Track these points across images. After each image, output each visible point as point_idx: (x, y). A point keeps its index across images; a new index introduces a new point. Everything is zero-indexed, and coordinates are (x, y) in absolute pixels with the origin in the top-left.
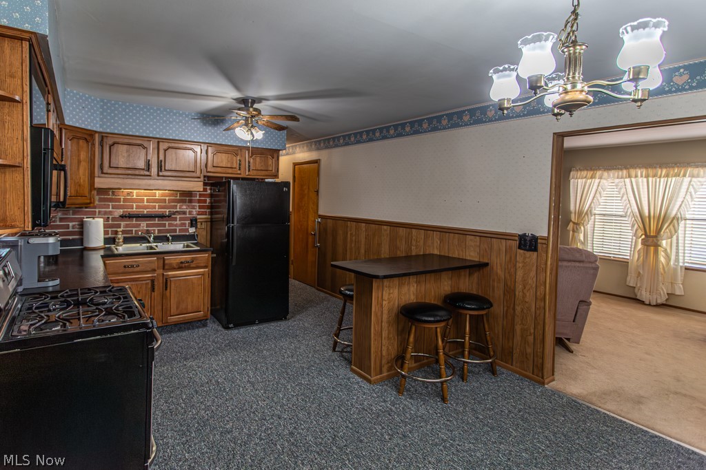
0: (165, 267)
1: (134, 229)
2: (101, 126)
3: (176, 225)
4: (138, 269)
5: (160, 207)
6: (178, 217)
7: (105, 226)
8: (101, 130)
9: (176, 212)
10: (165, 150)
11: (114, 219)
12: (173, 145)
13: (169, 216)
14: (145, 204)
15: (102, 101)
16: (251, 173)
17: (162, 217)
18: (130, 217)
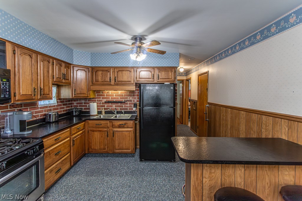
0: (113, 126)
1: (110, 108)
2: (91, 64)
3: (127, 107)
4: (101, 126)
5: (121, 98)
6: (128, 102)
7: (98, 106)
8: (91, 66)
9: (127, 100)
10: (117, 72)
11: (103, 103)
12: (120, 69)
13: (124, 102)
14: (114, 97)
15: (91, 53)
16: (159, 80)
17: (121, 102)
18: (108, 102)
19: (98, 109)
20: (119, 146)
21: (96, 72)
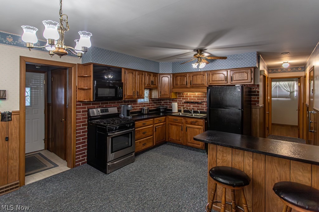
0: (187, 123)
1: (189, 107)
2: (172, 71)
3: (204, 107)
4: (177, 121)
5: (197, 99)
6: (204, 103)
7: (178, 105)
8: (173, 73)
9: (204, 101)
10: (192, 76)
11: (182, 103)
12: (195, 74)
13: (201, 103)
14: (192, 98)
15: (172, 63)
16: (233, 82)
17: (198, 103)
18: (187, 102)
19: (178, 108)
20: (190, 140)
21: (176, 77)
